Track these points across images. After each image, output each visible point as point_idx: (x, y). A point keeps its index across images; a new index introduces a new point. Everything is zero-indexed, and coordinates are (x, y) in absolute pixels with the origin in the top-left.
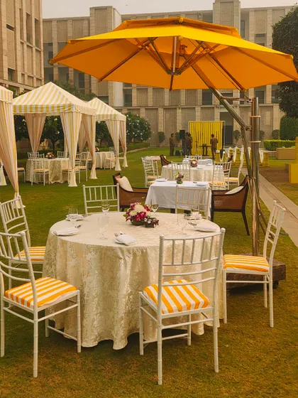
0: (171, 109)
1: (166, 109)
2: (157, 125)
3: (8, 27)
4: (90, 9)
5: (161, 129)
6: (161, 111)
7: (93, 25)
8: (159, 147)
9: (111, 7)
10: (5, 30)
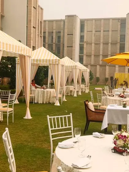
0: (103, 66)
1: (101, 66)
2: (96, 74)
3: (34, 27)
4: (66, 16)
5: (98, 76)
6: (98, 67)
7: (66, 24)
8: (96, 84)
9: (76, 15)
10: (32, 28)
